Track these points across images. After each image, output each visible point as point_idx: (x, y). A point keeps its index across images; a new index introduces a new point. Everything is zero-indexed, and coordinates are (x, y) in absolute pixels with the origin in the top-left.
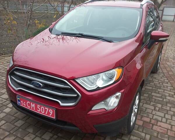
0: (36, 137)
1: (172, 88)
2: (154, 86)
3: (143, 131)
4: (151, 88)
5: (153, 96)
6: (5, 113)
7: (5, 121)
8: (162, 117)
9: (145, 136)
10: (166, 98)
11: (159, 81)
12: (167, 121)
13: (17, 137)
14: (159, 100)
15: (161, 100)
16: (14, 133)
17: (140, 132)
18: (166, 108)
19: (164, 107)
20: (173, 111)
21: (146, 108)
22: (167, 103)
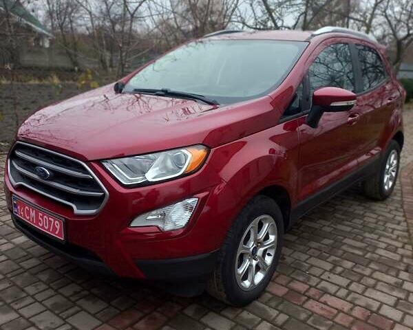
0: (47, 289)
1: (406, 234)
2: (360, 227)
3: (277, 306)
4: (349, 229)
5: (345, 244)
6: (14, 244)
7: (8, 257)
8: (340, 287)
9: (278, 315)
10: (373, 253)
11: (380, 218)
12: (348, 295)
13: (15, 285)
14: (353, 253)
15: (361, 253)
16: (12, 279)
17: (270, 307)
18: (363, 270)
19: (359, 268)
20: (375, 279)
21: (312, 266)
22: (371, 261)
